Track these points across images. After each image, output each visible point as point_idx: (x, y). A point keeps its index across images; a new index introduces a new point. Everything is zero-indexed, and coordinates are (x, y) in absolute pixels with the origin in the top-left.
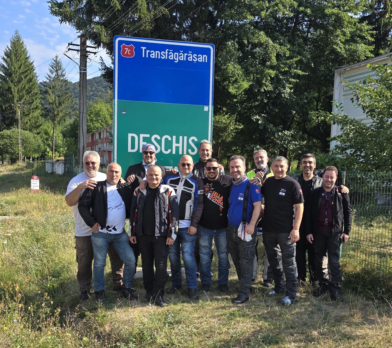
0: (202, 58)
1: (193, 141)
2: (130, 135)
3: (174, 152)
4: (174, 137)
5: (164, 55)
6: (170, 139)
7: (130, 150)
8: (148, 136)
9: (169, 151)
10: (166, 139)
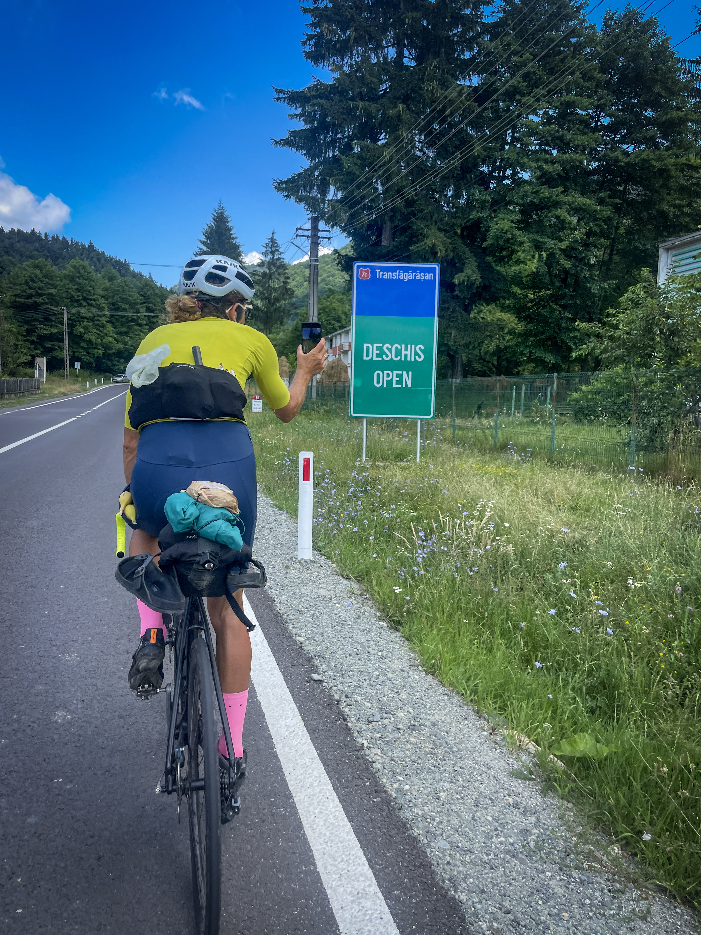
0: (428, 276)
1: (420, 349)
2: (365, 345)
3: (403, 359)
4: (403, 346)
5: (395, 276)
6: (399, 347)
7: (365, 358)
8: (381, 345)
9: (399, 357)
10: (396, 348)
